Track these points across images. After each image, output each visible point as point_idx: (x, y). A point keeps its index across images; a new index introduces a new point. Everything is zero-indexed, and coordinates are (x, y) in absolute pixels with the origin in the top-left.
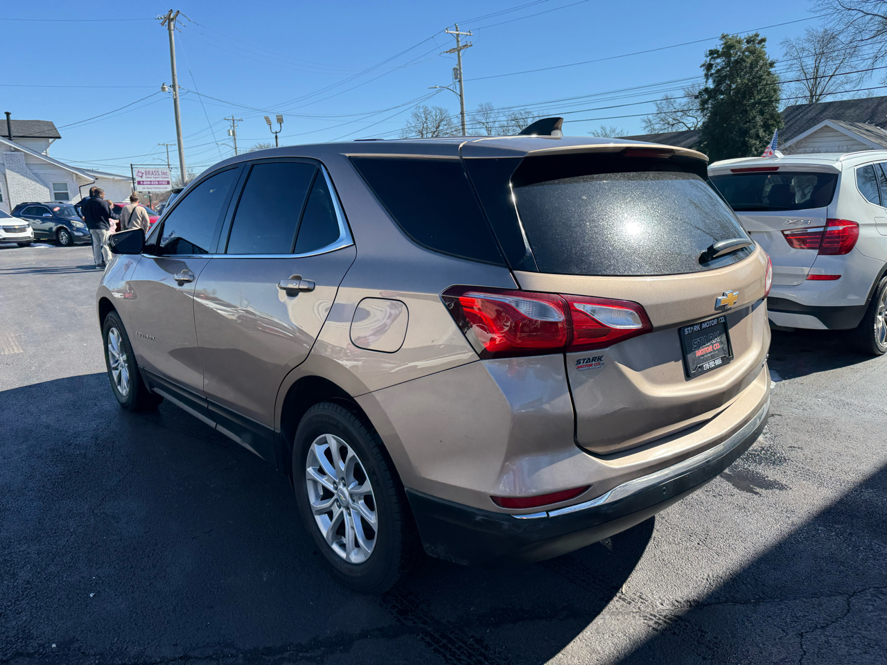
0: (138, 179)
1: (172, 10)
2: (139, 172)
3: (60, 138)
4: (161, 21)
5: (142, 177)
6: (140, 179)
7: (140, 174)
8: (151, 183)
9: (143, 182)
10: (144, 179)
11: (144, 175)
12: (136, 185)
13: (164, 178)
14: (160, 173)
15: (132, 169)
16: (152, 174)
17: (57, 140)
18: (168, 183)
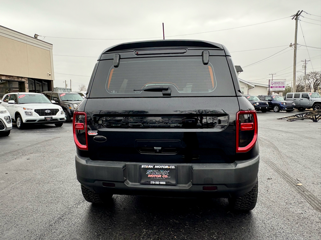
0: (271, 86)
1: (299, 11)
2: (272, 83)
3: (243, 71)
4: (293, 17)
5: (273, 85)
6: (272, 86)
7: (272, 84)
8: (276, 87)
9: (273, 87)
10: (274, 86)
11: (274, 84)
12: (270, 88)
13: (282, 85)
14: (281, 83)
15: (269, 81)
16: (277, 83)
17: (241, 72)
18: (284, 87)
